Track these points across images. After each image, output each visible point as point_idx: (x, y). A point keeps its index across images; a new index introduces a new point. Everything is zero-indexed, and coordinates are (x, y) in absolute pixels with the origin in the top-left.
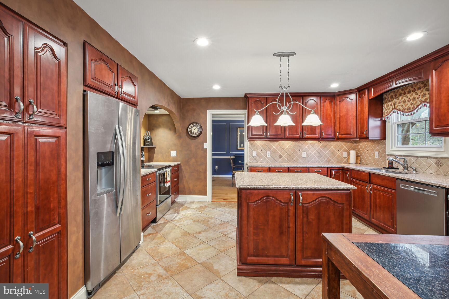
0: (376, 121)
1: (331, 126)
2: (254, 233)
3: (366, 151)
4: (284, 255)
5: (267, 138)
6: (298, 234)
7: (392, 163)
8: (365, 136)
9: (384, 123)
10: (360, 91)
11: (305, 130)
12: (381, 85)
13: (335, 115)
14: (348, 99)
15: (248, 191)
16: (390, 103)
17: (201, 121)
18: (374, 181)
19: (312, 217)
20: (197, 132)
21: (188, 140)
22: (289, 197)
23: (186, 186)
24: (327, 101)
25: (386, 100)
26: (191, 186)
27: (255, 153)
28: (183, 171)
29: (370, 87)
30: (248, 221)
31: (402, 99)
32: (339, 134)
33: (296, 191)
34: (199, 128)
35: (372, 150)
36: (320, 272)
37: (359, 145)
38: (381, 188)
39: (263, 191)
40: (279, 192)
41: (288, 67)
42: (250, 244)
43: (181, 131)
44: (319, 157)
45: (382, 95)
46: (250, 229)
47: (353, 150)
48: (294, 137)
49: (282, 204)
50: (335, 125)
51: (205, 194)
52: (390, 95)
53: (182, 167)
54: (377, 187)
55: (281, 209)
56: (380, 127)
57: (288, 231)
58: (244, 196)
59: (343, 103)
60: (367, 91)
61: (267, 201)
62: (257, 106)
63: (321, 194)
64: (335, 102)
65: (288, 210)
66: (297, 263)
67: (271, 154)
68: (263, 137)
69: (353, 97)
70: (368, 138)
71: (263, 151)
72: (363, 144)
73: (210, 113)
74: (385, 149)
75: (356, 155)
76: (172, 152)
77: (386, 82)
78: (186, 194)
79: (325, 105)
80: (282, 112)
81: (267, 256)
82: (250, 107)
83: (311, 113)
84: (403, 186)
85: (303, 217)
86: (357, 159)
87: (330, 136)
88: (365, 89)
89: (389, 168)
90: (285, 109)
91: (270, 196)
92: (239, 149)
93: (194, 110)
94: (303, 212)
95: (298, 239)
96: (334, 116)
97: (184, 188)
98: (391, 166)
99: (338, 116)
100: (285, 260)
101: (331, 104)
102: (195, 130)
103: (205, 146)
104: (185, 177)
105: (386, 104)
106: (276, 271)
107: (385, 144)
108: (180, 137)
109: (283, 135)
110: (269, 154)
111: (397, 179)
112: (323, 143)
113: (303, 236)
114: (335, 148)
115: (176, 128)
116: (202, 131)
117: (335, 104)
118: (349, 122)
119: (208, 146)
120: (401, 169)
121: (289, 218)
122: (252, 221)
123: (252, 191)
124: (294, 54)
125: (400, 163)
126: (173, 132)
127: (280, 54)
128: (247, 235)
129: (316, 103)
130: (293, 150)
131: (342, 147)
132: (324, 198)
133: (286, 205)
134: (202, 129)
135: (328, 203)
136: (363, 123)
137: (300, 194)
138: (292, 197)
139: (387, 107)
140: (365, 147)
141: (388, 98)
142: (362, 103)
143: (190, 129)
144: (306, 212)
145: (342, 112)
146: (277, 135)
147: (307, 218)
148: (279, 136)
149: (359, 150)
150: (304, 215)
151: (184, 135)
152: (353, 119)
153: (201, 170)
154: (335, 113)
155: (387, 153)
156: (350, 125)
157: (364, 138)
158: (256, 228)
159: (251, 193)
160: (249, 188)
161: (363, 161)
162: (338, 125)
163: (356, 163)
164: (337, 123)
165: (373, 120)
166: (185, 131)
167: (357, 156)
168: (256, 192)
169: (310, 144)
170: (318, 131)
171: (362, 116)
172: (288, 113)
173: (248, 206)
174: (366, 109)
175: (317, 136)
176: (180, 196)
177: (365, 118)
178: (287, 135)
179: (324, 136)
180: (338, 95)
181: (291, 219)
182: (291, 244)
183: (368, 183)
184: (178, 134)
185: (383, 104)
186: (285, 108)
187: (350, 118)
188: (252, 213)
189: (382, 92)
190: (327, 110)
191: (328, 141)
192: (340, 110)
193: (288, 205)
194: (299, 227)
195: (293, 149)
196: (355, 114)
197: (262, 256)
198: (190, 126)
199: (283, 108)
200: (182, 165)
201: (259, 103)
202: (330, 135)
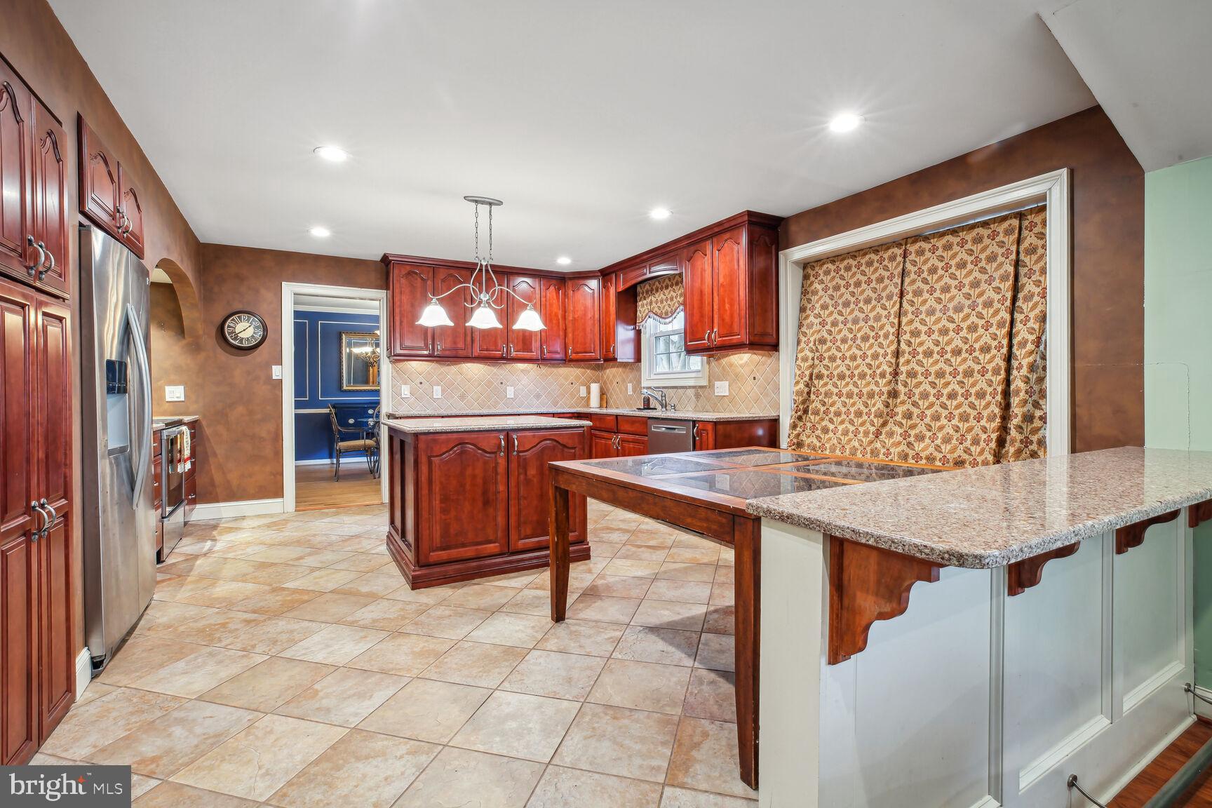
0: (627, 330)
1: (559, 336)
2: (441, 508)
3: (615, 383)
4: (491, 538)
5: (435, 357)
6: (512, 502)
7: (649, 400)
8: (611, 356)
9: (638, 333)
10: (605, 274)
11: (513, 342)
12: (632, 271)
13: (565, 316)
14: (586, 288)
15: (430, 437)
16: (645, 302)
17: (264, 308)
18: (622, 428)
19: (532, 472)
20: (253, 336)
21: (223, 356)
22: (497, 442)
23: (218, 478)
24: (552, 288)
25: (641, 295)
26: (233, 477)
27: (406, 391)
28: (209, 440)
29: (617, 271)
30: (430, 489)
31: (660, 296)
32: (572, 352)
33: (508, 433)
34: (256, 327)
35: (624, 381)
36: (546, 556)
37: (605, 374)
38: (631, 437)
39: (455, 436)
40: (481, 435)
41: (490, 224)
42: (434, 528)
43: (201, 332)
44: (538, 396)
45: (634, 287)
46: (434, 502)
47: (596, 382)
48: (492, 355)
49: (488, 455)
50: (565, 336)
51: (278, 492)
52: (646, 289)
53: (206, 429)
54: (625, 436)
55: (485, 463)
56: (634, 340)
57: (496, 499)
58: (422, 446)
59: (579, 295)
60: (614, 276)
61: (463, 452)
62: (412, 285)
63: (545, 436)
64: (565, 291)
65: (497, 464)
66: (512, 548)
67: (443, 391)
68: (426, 352)
69: (593, 284)
70: (616, 359)
71: (426, 385)
72: (611, 372)
73: (289, 290)
74: (641, 378)
75: (601, 391)
76: (168, 389)
77: (637, 267)
78: (218, 501)
79: (548, 295)
80: (480, 303)
81: (463, 545)
82: (397, 286)
83: (528, 308)
84: (655, 428)
85: (519, 475)
86: (601, 399)
87: (558, 356)
88: (612, 272)
89: (645, 409)
90: (486, 299)
91: (467, 443)
92: (345, 388)
93: (240, 278)
94: (519, 465)
95: (513, 510)
96: (564, 318)
97: (212, 484)
98: (647, 406)
99: (571, 318)
100: (492, 547)
101: (559, 293)
102: (245, 330)
103: (276, 372)
104: (215, 455)
105: (640, 303)
106: (479, 567)
107: (639, 370)
108: (195, 347)
109: (470, 350)
110: (437, 391)
111: (649, 418)
112: (545, 370)
113: (519, 504)
114: (566, 379)
115: (186, 323)
116: (268, 333)
117: (565, 295)
118: (588, 330)
119: (285, 372)
120: (659, 407)
121: (499, 477)
122: (437, 488)
123: (437, 437)
124: (500, 203)
125: (656, 399)
126: (173, 333)
127: (477, 199)
128: (430, 514)
129: (532, 290)
130: (489, 384)
131: (577, 378)
132: (548, 442)
133: (493, 455)
134: (265, 329)
135: (554, 448)
136: (609, 333)
137: (515, 436)
138: (503, 442)
139: (643, 307)
140: (614, 376)
141: (643, 293)
142: (607, 297)
143: (229, 326)
144: (523, 464)
145: (577, 311)
146: (456, 349)
147: (526, 474)
148: (461, 353)
149: (605, 383)
150: (521, 471)
151: (210, 341)
152: (594, 324)
153: (264, 434)
154: (565, 312)
155: (644, 384)
156: (589, 335)
157: (610, 359)
158: (445, 499)
159: (435, 440)
160: (432, 431)
161: (611, 402)
162: (570, 335)
163: (601, 406)
164: (569, 330)
165: (624, 328)
166: (213, 331)
167: (603, 394)
168: (444, 437)
169: (522, 371)
170: (535, 345)
171: (608, 320)
172: (490, 306)
173: (430, 463)
174: (613, 308)
175: (535, 354)
176: (198, 506)
177: (611, 324)
178: (477, 351)
179: (547, 355)
180: (570, 279)
181: (501, 478)
182: (501, 520)
183: (614, 433)
184: (188, 339)
185: (636, 302)
186: (485, 297)
187: (590, 323)
188: (437, 475)
189: (633, 282)
190: (551, 305)
191: (553, 366)
192: (574, 307)
193: (495, 456)
194: (513, 490)
195: (489, 381)
196: (597, 316)
197: (456, 547)
198: (229, 321)
199: (482, 296)
200: (204, 423)
201: (417, 279)
202: (557, 352)
